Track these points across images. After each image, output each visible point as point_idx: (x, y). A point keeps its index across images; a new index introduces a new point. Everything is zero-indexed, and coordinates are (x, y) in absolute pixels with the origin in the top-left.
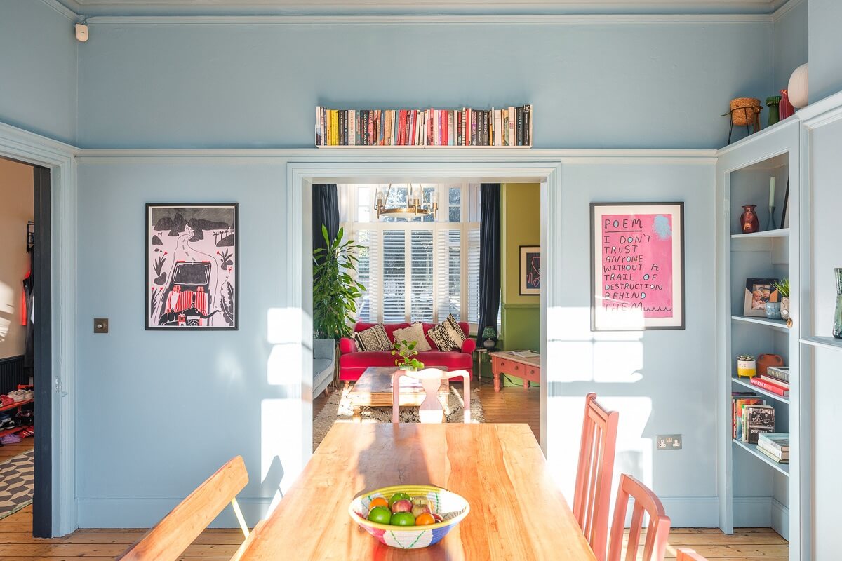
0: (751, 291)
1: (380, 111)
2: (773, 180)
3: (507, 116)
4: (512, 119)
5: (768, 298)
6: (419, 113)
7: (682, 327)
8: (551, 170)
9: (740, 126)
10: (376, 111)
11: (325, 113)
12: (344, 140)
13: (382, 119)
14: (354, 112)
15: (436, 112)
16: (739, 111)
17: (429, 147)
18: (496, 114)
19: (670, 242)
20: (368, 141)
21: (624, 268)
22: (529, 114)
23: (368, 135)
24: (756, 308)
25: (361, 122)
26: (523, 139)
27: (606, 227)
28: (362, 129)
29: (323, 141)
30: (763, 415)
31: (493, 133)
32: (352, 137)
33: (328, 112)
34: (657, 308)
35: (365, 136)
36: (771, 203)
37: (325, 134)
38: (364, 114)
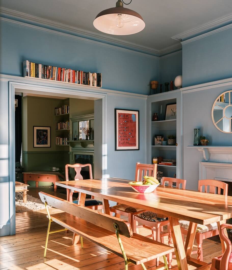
0: (156, 138)
1: (51, 67)
2: (162, 106)
3: (94, 76)
4: (96, 77)
5: (161, 140)
6: (65, 70)
7: (139, 149)
8: (104, 96)
9: (154, 89)
10: (50, 66)
11: (30, 64)
12: (37, 76)
13: (52, 70)
14: (41, 65)
15: (71, 70)
16: (154, 85)
17: (69, 83)
18: (91, 74)
19: (136, 122)
20: (47, 77)
21: (124, 131)
22: (101, 76)
23: (47, 75)
24: (158, 143)
25: (44, 69)
26: (99, 85)
27: (119, 117)
28: (44, 72)
29: (29, 75)
30: (160, 174)
31: (90, 81)
32: (40, 75)
33: (31, 63)
34: (132, 144)
35: (46, 75)
36: (161, 113)
37: (30, 72)
38: (45, 67)
